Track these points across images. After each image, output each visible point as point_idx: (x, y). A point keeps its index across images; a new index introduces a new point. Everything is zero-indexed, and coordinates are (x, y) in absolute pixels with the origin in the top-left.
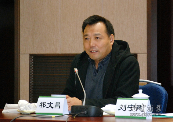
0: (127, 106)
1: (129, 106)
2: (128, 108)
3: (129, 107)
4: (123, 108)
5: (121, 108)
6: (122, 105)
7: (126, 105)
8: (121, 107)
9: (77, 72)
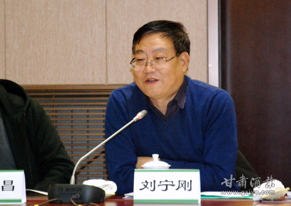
0: (157, 183)
1: (160, 182)
2: (159, 185)
3: (162, 183)
4: (149, 186)
5: (146, 186)
6: (146, 181)
7: (155, 181)
8: (146, 184)
9: (135, 119)
